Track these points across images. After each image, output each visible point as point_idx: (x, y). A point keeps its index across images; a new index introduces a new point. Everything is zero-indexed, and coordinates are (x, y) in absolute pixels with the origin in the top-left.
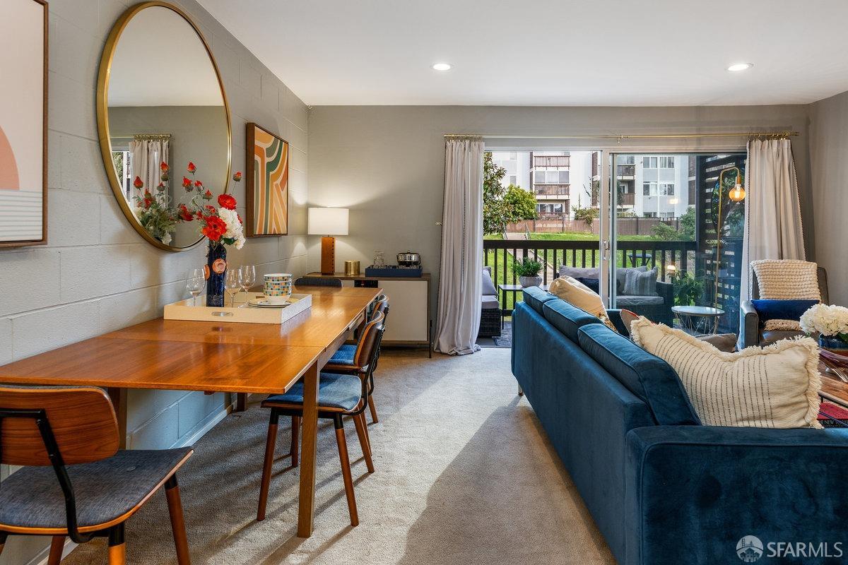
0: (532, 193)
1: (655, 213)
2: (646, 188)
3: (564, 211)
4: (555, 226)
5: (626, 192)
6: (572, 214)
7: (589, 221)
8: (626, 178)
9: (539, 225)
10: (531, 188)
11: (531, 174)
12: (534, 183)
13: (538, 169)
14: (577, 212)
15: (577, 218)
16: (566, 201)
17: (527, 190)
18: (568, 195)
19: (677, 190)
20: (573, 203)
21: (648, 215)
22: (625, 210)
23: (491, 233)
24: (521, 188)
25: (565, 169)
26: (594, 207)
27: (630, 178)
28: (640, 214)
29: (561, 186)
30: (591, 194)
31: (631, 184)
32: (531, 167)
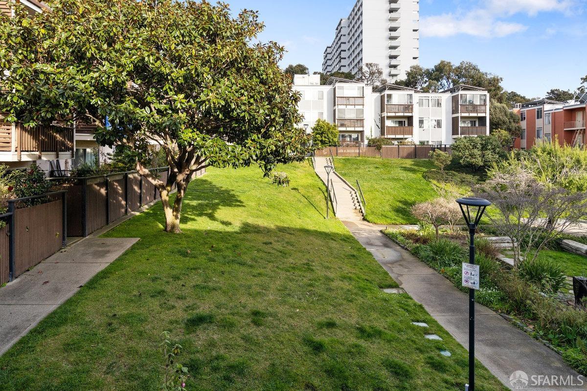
0: (335, 126)
1: (428, 142)
2: (421, 122)
3: (360, 140)
4: (353, 151)
5: (406, 125)
6: (366, 142)
7: (379, 148)
8: (406, 114)
9: (340, 151)
10: (334, 121)
11: (335, 111)
12: (337, 118)
13: (340, 107)
14: (370, 140)
15: (369, 145)
16: (362, 132)
17: (332, 124)
18: (363, 127)
19: (444, 124)
20: (367, 134)
21: (422, 143)
22: (406, 139)
24: (326, 122)
25: (361, 107)
26: (383, 137)
27: (410, 114)
28: (417, 143)
29: (357, 120)
30: (380, 126)
31: (410, 119)
32: (335, 105)
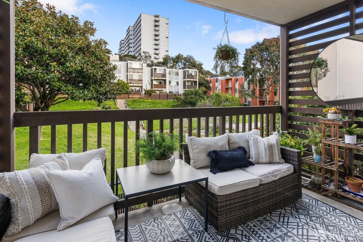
0: (127, 83)
1: (173, 92)
2: (170, 82)
3: (140, 91)
4: (137, 96)
5: (163, 84)
6: (144, 92)
7: (150, 95)
8: (163, 78)
9: (131, 96)
10: (127, 81)
11: (127, 75)
12: (128, 79)
13: (130, 73)
14: (146, 91)
15: (145, 93)
16: (141, 87)
17: (126, 82)
18: (142, 84)
19: (180, 84)
20: (144, 87)
21: (170, 92)
22: (163, 90)
23: (109, 99)
24: (123, 81)
25: (141, 74)
26: (152, 89)
27: (165, 79)
28: (168, 92)
29: (139, 80)
30: (150, 84)
31: (165, 80)
32: (127, 72)
